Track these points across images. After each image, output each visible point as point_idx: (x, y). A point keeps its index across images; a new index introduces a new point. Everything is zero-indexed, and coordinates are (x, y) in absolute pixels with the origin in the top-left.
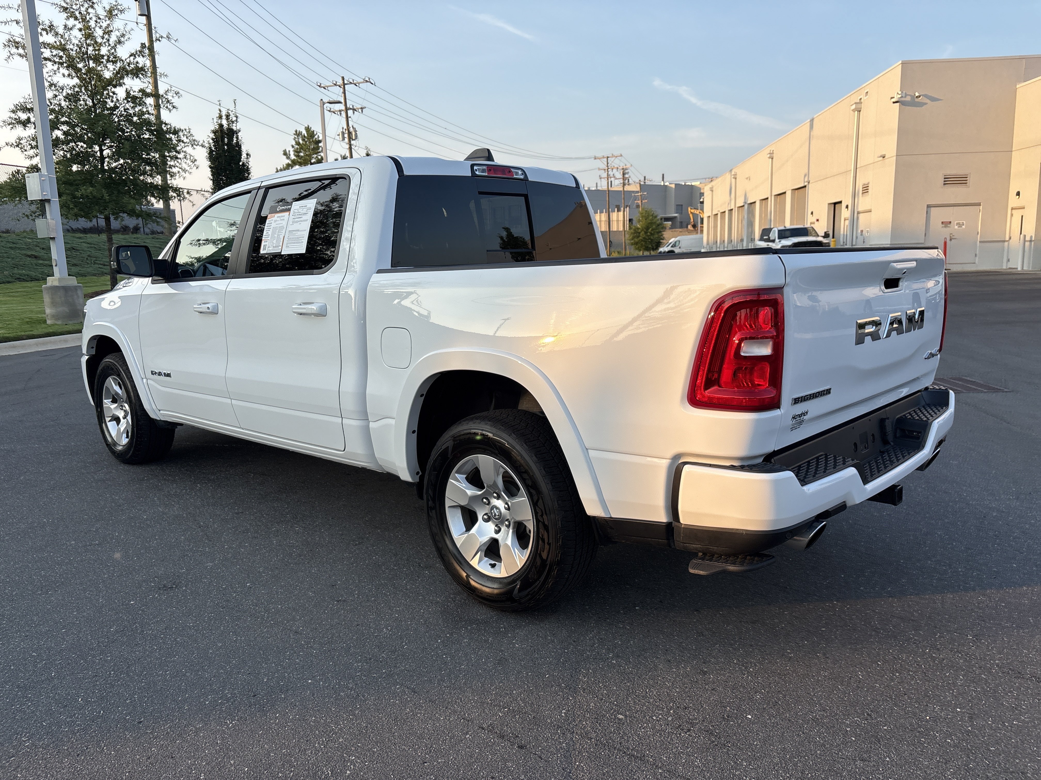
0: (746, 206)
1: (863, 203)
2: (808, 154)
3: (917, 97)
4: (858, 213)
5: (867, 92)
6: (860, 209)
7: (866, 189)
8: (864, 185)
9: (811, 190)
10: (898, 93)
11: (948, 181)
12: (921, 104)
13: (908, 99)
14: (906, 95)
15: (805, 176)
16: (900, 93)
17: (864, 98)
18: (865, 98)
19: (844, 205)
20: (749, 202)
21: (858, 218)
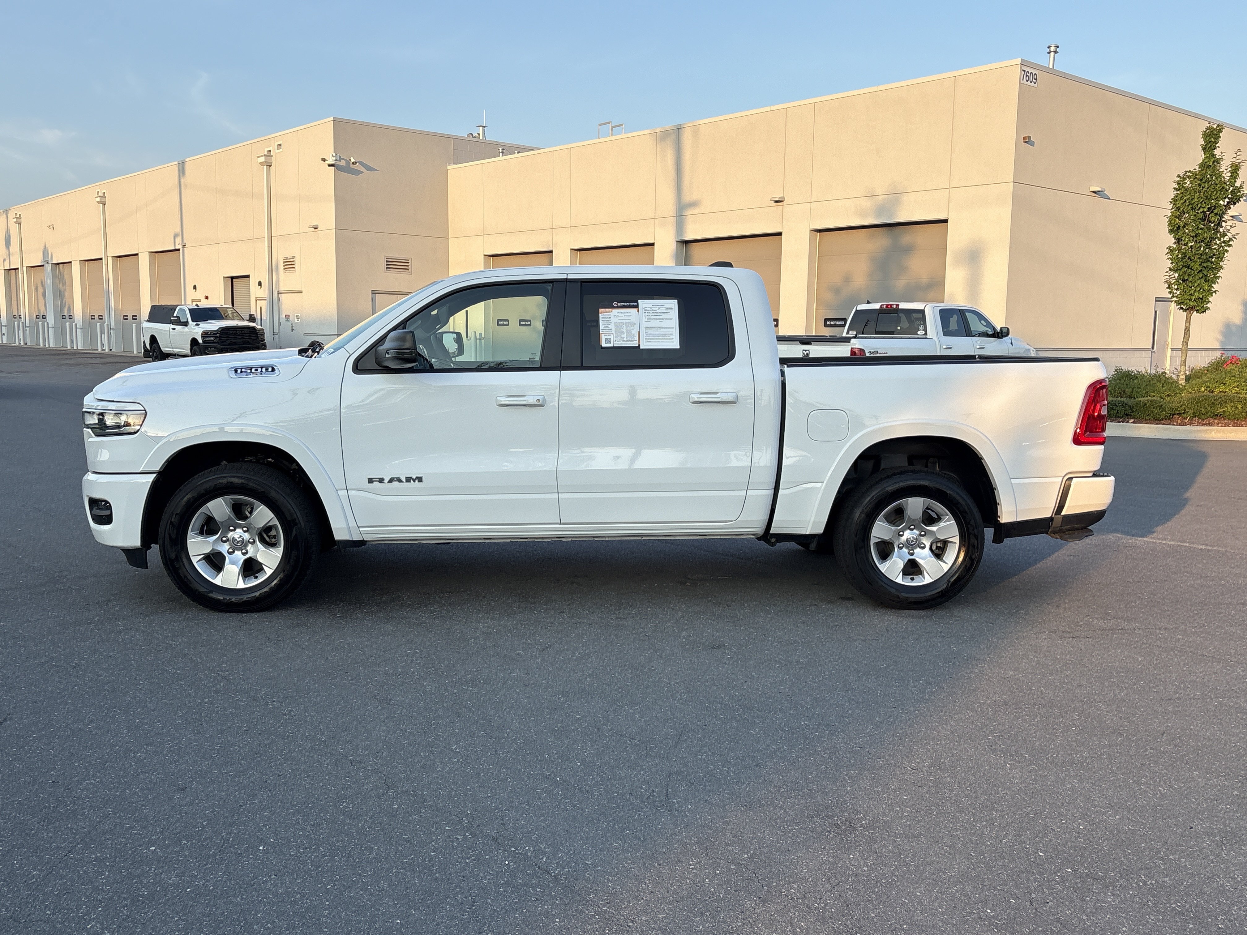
0: (49, 268)
1: (286, 281)
2: (178, 207)
3: (353, 163)
4: (279, 293)
5: (280, 145)
6: (282, 289)
7: (289, 264)
8: (287, 258)
9: (189, 256)
10: (332, 156)
11: (390, 264)
12: (357, 173)
13: (343, 163)
14: (341, 159)
15: (176, 236)
16: (334, 155)
17: (275, 152)
18: (277, 151)
19: (253, 281)
20: (55, 262)
21: (279, 299)
